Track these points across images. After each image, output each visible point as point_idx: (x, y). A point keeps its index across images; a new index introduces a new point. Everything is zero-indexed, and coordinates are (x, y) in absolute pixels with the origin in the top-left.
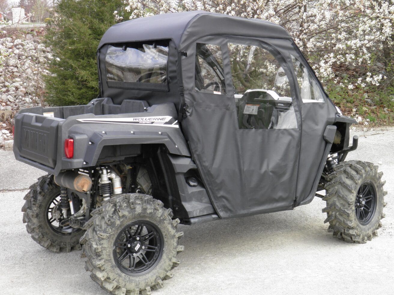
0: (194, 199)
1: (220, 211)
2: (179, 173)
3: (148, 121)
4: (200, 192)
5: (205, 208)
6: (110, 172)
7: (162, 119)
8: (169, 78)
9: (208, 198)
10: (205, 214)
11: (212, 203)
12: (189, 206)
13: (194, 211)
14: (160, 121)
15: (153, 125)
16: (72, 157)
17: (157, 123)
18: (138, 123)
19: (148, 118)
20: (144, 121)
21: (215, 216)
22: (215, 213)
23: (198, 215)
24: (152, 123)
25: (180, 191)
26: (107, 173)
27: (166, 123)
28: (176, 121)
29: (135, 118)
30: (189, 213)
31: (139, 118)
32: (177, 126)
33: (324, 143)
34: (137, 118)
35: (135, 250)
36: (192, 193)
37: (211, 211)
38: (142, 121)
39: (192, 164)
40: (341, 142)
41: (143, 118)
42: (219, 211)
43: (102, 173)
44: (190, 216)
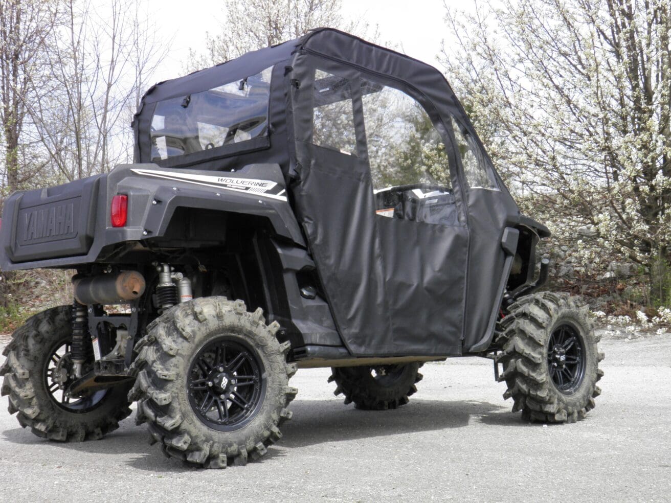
0: (310, 318)
1: (350, 343)
2: (288, 270)
3: (241, 185)
4: (319, 307)
5: (328, 335)
6: (174, 271)
7: (262, 185)
8: (271, 126)
9: (332, 319)
10: (328, 343)
11: (337, 328)
12: (304, 326)
13: (312, 334)
14: (258, 186)
15: (247, 192)
16: (124, 224)
17: (254, 190)
18: (225, 186)
19: (240, 180)
20: (235, 184)
21: (342, 350)
22: (343, 345)
23: (318, 342)
24: (247, 189)
25: (289, 302)
26: (170, 271)
27: (268, 192)
28: (282, 189)
29: (221, 178)
30: (304, 337)
31: (227, 178)
32: (285, 199)
33: (502, 254)
34: (224, 178)
35: (222, 389)
36: (307, 307)
37: (337, 342)
38: (230, 183)
39: (308, 259)
40: (521, 270)
41: (232, 179)
42: (348, 342)
43: (162, 271)
44: (306, 342)
